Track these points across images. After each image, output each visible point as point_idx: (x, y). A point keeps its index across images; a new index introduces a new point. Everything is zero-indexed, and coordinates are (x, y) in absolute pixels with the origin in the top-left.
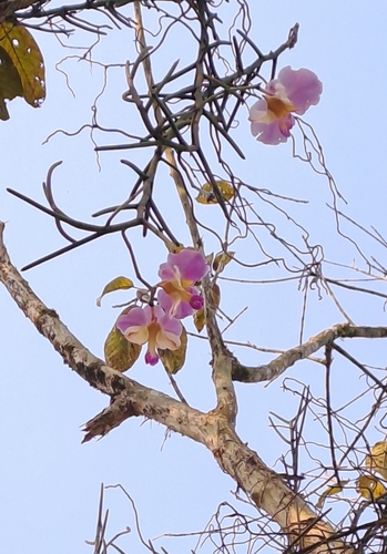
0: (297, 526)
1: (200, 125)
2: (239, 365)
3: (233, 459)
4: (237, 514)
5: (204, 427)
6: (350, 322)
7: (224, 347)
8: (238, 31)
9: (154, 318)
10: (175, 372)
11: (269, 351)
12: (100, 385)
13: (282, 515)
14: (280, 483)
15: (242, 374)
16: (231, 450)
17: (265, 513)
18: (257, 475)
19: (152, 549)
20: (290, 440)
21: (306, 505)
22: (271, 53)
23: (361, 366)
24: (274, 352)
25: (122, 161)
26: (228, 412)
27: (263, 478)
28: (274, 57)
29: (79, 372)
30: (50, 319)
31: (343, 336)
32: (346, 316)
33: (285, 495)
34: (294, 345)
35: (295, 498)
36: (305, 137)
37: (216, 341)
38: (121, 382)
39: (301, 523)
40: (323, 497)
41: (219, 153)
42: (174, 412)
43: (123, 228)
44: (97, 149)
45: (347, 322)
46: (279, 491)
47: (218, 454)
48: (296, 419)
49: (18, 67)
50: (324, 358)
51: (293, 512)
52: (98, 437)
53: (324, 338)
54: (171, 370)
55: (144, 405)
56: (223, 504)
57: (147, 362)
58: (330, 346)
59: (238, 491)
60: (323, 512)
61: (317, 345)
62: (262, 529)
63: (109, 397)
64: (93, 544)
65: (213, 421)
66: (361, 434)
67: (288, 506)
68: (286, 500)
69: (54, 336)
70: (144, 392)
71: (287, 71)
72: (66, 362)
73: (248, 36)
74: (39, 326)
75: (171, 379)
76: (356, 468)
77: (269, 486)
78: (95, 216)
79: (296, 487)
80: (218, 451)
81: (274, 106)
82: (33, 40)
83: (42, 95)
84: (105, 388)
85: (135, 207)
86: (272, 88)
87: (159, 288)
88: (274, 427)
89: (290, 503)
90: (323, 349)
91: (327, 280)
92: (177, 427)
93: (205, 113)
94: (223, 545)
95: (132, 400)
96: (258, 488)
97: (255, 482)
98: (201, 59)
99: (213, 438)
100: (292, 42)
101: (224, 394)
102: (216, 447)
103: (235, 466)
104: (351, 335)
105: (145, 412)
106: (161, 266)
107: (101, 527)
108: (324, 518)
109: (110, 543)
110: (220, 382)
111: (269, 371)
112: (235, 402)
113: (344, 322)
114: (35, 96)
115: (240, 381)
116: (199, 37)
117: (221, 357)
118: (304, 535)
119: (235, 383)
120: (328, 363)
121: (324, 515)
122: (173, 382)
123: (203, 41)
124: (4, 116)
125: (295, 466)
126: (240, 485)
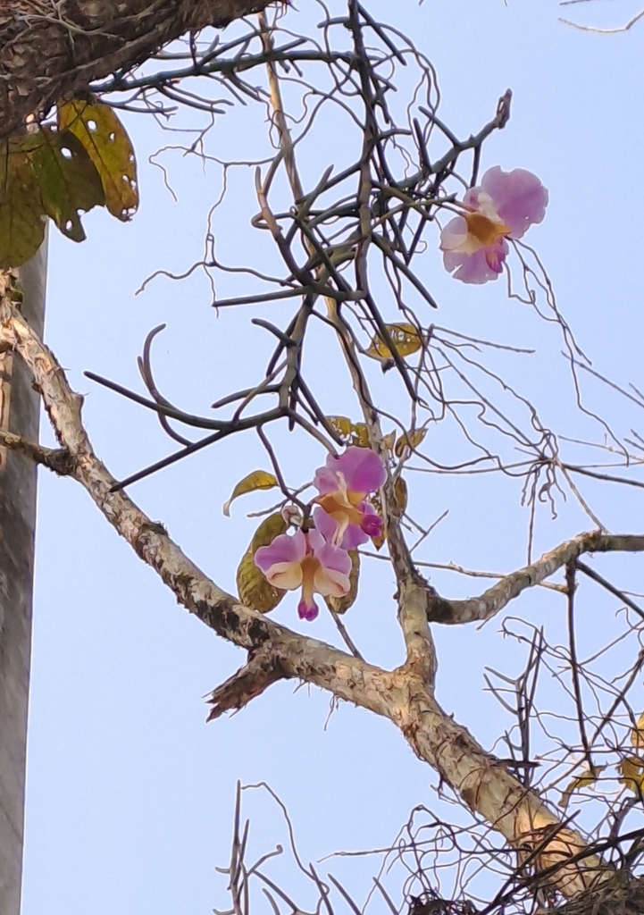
0: (529, 838)
1: (368, 258)
2: (438, 598)
3: (433, 738)
4: (438, 823)
5: (388, 692)
6: (602, 528)
7: (415, 572)
8: (421, 109)
9: (309, 550)
10: (343, 610)
11: (482, 575)
12: (231, 634)
13: (508, 821)
14: (504, 773)
15: (443, 611)
16: (428, 727)
17: (481, 818)
18: (469, 763)
19: (314, 877)
20: (516, 708)
21: (543, 806)
22: (471, 138)
23: (619, 594)
24: (490, 576)
25: (255, 322)
26: (423, 669)
27: (477, 766)
28: (476, 144)
29: (200, 615)
30: (154, 538)
31: (593, 550)
32: (595, 520)
33: (511, 791)
34: (520, 566)
35: (526, 794)
36: (526, 268)
37: (403, 563)
38: (263, 628)
39: (535, 832)
40: (567, 794)
41: (398, 295)
42: (343, 672)
43: (258, 422)
44: (216, 305)
45: (597, 528)
46: (502, 785)
47: (410, 732)
48: (525, 677)
49: (97, 162)
50: (564, 583)
51: (524, 816)
52: (231, 711)
53: (562, 554)
54: (336, 608)
55: (297, 662)
56: (418, 809)
57: (301, 616)
58: (573, 566)
59: (441, 786)
60: (569, 814)
61: (553, 565)
62: (479, 843)
63: (246, 652)
64: (228, 872)
65: (400, 683)
66: (621, 698)
67: (516, 807)
68: (513, 799)
69: (162, 561)
70: (298, 643)
71: (495, 173)
72: (179, 600)
73: (437, 115)
74: (139, 547)
75: (338, 622)
76: (614, 750)
77: (487, 778)
78: (216, 406)
79: (527, 779)
80: (410, 727)
81: (477, 226)
82: (117, 121)
83: (134, 202)
84: (239, 638)
85: (276, 389)
86: (473, 199)
87: (315, 506)
88: (493, 690)
89: (518, 804)
90: (563, 570)
91: (565, 467)
92: (348, 693)
93: (375, 239)
94: (421, 871)
95: (281, 654)
96: (472, 782)
97: (467, 772)
98: (367, 156)
99: (402, 708)
100: (502, 118)
101: (417, 643)
102: (406, 723)
103: (436, 749)
104: (604, 548)
105: (300, 672)
106: (317, 472)
107: (239, 847)
108: (570, 824)
109: (253, 870)
110: (411, 624)
111: (482, 606)
112: (434, 652)
113: (592, 528)
114: (123, 204)
115: (440, 621)
116: (363, 122)
117: (411, 587)
118: (540, 851)
119: (433, 625)
120: (570, 591)
121: (569, 820)
122: (340, 626)
123: (370, 128)
124: (77, 235)
125: (525, 747)
126: (443, 778)
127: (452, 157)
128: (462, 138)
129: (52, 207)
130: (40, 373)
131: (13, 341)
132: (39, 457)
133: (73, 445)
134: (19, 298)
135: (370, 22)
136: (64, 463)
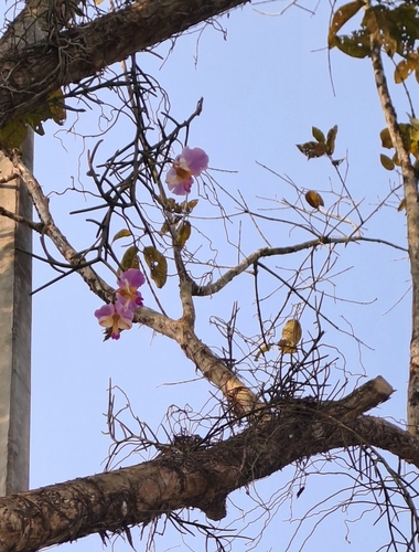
2: (196, 286)
3: (193, 350)
5: (175, 330)
6: (269, 246)
7: (186, 275)
8: (162, 113)
9: (115, 311)
14: (221, 364)
15: (199, 291)
16: (191, 345)
18: (207, 361)
20: (227, 335)
21: (236, 379)
22: (185, 122)
26: (189, 320)
27: (210, 362)
28: (187, 124)
31: (264, 256)
32: (266, 242)
33: (224, 373)
35: (232, 375)
37: (182, 271)
42: (157, 321)
45: (267, 246)
46: (221, 370)
47: (184, 347)
50: (253, 270)
51: (229, 383)
53: (251, 259)
55: (139, 317)
58: (256, 264)
59: (196, 370)
61: (248, 264)
64: (107, 415)
65: (180, 326)
68: (225, 376)
69: (83, 272)
72: (91, 289)
73: (169, 114)
77: (214, 367)
80: (184, 345)
85: (97, 248)
89: (227, 378)
90: (252, 265)
92: (160, 329)
96: (208, 369)
97: (206, 365)
98: (137, 138)
99: (180, 336)
100: (198, 111)
101: (187, 307)
102: (183, 343)
103: (194, 354)
104: (269, 255)
105: (140, 321)
107: (111, 404)
109: (116, 417)
110: (185, 299)
111: (216, 287)
113: (265, 246)
115: (198, 295)
117: (186, 282)
119: (194, 298)
120: (255, 274)
124: (41, 132)
125: (230, 353)
126: (198, 367)
127: (176, 131)
128: (180, 123)
129: (30, 120)
130: (31, 188)
131: (19, 173)
132: (33, 226)
133: (45, 220)
134: (20, 154)
135: (142, 73)
136: (42, 228)
